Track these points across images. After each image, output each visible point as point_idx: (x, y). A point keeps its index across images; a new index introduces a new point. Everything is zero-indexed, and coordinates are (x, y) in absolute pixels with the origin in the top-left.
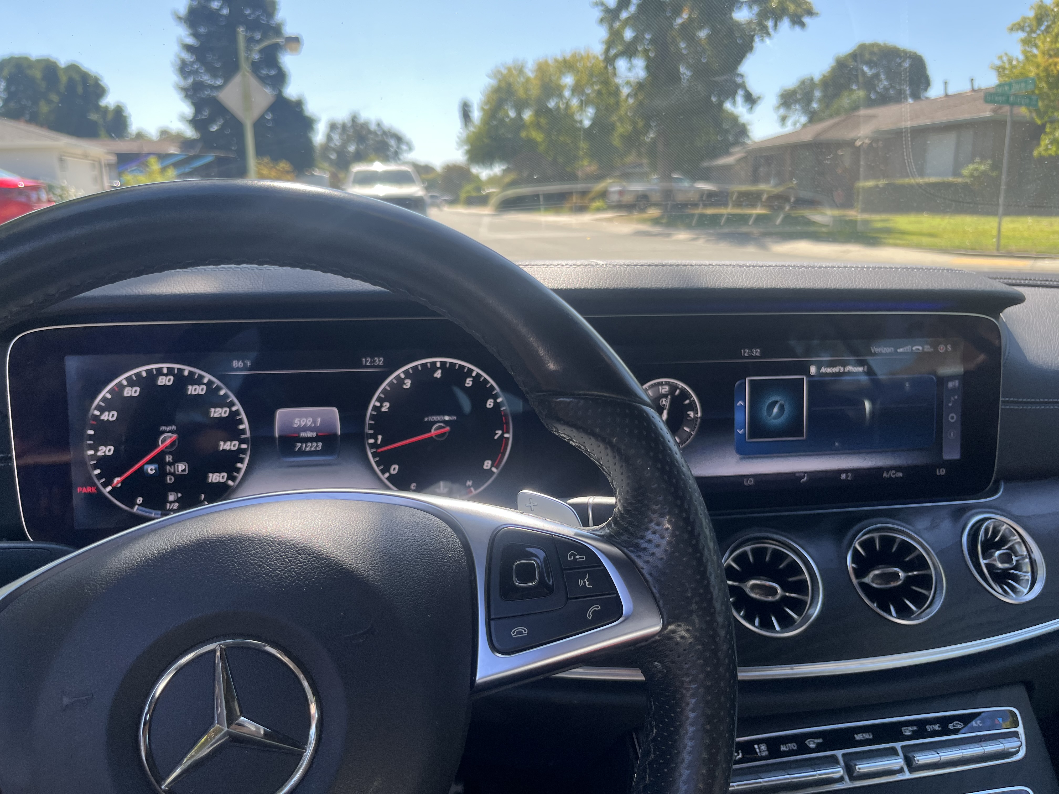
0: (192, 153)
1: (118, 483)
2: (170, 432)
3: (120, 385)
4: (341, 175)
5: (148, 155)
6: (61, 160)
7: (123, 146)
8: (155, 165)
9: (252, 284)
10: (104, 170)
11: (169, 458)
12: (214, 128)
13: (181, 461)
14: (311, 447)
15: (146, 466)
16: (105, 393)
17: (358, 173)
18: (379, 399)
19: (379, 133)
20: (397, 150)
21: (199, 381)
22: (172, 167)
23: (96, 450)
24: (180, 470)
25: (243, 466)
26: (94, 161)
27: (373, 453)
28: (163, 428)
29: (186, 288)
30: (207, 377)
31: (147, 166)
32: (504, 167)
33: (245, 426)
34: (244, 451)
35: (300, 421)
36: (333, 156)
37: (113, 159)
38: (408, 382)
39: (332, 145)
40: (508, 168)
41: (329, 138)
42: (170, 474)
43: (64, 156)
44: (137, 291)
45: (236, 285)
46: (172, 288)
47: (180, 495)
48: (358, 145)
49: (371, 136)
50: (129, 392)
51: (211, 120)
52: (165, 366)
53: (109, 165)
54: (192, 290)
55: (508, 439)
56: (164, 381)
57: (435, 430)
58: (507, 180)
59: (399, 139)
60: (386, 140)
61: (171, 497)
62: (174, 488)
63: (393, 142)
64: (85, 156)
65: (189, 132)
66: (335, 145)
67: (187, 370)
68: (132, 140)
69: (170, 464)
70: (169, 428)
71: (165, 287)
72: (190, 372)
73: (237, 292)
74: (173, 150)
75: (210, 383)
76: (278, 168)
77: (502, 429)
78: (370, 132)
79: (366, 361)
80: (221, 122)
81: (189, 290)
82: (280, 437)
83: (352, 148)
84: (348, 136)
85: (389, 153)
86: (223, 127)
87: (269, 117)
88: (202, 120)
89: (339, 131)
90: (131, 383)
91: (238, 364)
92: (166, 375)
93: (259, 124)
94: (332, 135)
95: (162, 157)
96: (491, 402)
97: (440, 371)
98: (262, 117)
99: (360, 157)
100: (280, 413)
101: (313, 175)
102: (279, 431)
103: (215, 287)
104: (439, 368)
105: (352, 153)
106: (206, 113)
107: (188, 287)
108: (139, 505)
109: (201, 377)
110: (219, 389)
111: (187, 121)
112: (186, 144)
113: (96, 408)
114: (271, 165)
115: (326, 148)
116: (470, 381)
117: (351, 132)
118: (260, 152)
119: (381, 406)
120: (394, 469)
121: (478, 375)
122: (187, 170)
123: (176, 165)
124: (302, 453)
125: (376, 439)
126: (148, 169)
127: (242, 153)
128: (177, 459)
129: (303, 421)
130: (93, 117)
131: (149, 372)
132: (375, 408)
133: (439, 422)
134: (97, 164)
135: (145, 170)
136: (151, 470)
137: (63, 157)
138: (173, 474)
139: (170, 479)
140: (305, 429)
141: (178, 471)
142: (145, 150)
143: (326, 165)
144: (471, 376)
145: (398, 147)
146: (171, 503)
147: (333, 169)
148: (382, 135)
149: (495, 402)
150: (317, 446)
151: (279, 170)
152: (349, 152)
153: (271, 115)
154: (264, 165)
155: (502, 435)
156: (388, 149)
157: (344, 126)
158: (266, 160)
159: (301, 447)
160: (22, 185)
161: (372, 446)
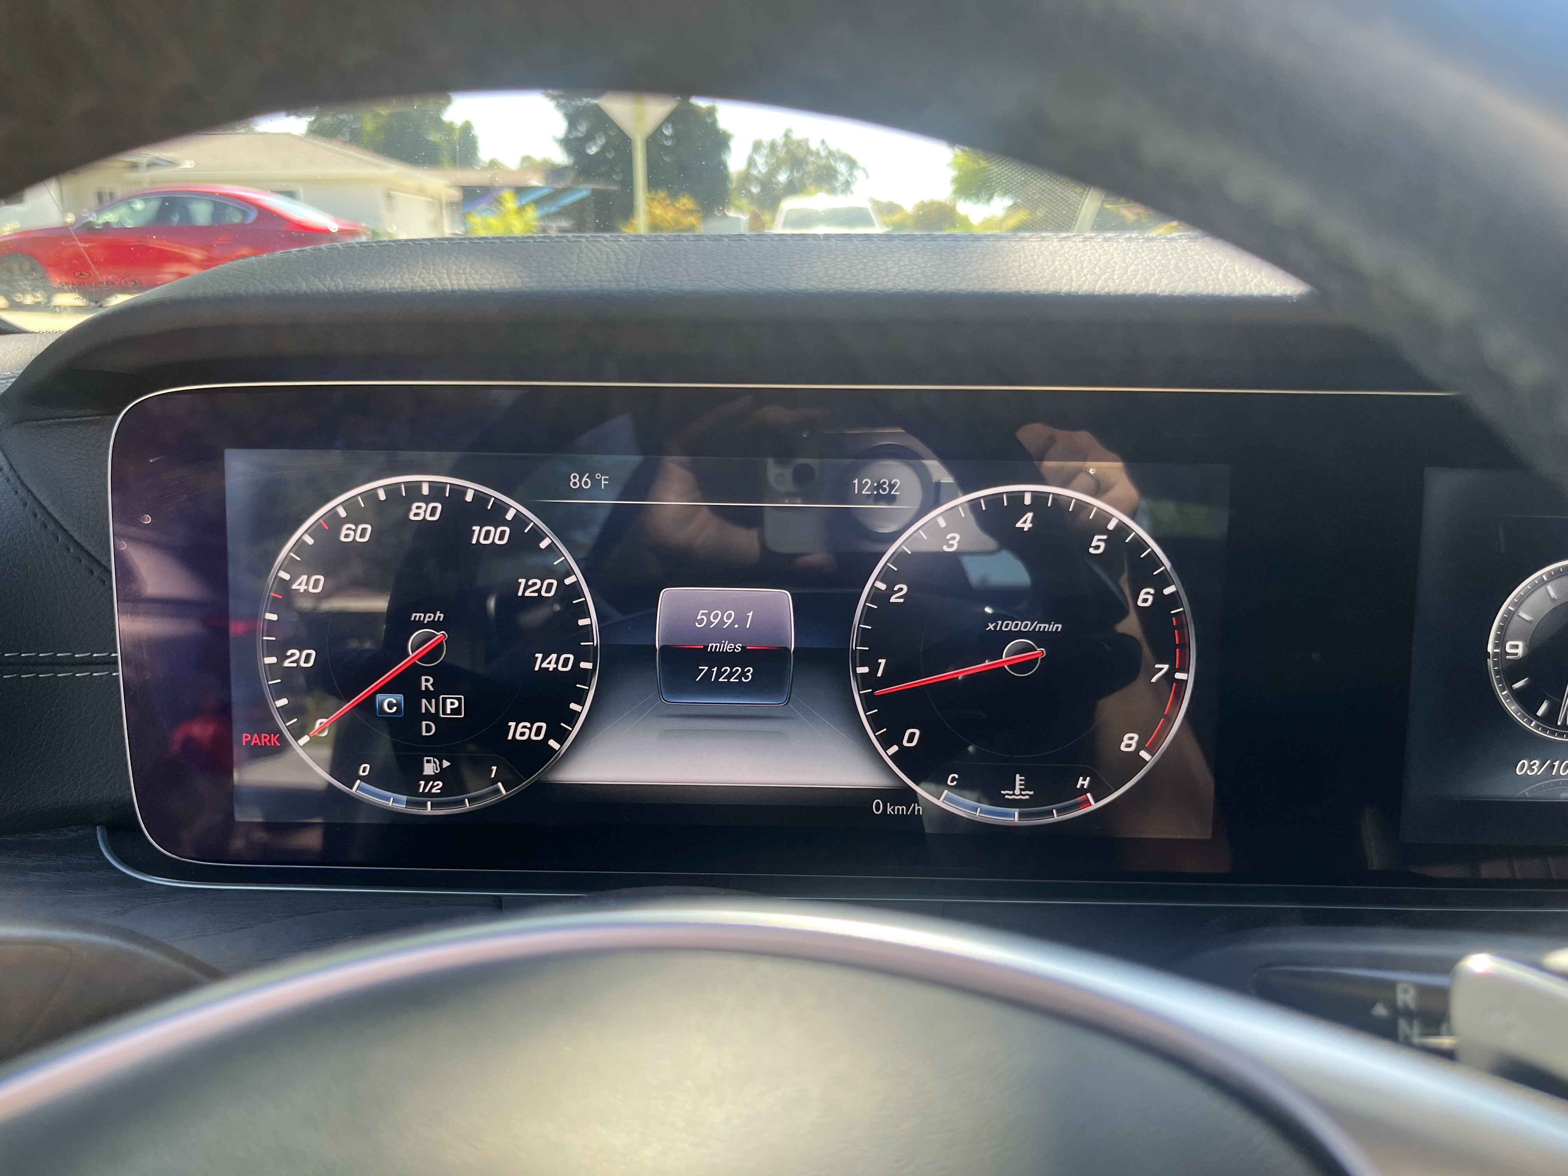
0: (560, 185)
1: (321, 730)
2: (432, 625)
3: (333, 518)
4: (766, 217)
5: (502, 188)
6: (389, 197)
7: (471, 177)
8: (510, 202)
9: (612, 272)
10: (445, 211)
11: (427, 683)
12: (593, 150)
13: (452, 691)
14: (730, 674)
15: (379, 697)
16: (303, 534)
17: (789, 212)
18: (886, 576)
19: (823, 153)
20: (849, 179)
21: (496, 515)
22: (533, 206)
23: (283, 657)
24: (449, 708)
25: (583, 710)
26: (432, 197)
27: (864, 698)
28: (416, 616)
29: (449, 278)
30: (514, 508)
31: (500, 203)
32: (1007, 202)
33: (591, 621)
34: (586, 676)
35: (708, 615)
36: (755, 190)
37: (456, 194)
38: (953, 538)
39: (755, 172)
40: (1015, 204)
41: (751, 163)
42: (428, 716)
43: (393, 190)
44: (333, 284)
45: (573, 273)
46: (417, 279)
47: (446, 764)
48: (792, 171)
49: (812, 159)
50: (349, 534)
51: (589, 137)
52: (425, 480)
53: (451, 204)
54: (463, 282)
55: (1184, 682)
56: (421, 511)
57: (1011, 653)
58: (1013, 222)
59: (852, 164)
60: (833, 164)
61: (429, 769)
62: (434, 748)
63: (842, 167)
64: (421, 191)
65: (560, 157)
66: (759, 172)
67: (472, 489)
68: (484, 169)
69: (428, 695)
70: (429, 618)
71: (399, 276)
72: (477, 494)
73: (573, 289)
74: (535, 181)
75: (519, 521)
76: (677, 205)
77: (1169, 659)
78: (809, 152)
79: (861, 487)
80: (601, 141)
81: (455, 282)
82: (663, 648)
83: (782, 177)
84: (778, 158)
85: (837, 184)
86: (604, 149)
87: (668, 132)
88: (578, 139)
89: (765, 152)
90: (355, 516)
91: (580, 481)
92: (427, 500)
93: (653, 141)
94: (754, 156)
95: (520, 191)
96: (1148, 593)
97: (1029, 515)
98: (658, 131)
99: (793, 189)
100: (665, 594)
101: (725, 216)
102: (662, 637)
103: (519, 277)
104: (1028, 509)
105: (783, 184)
106: (583, 129)
107: (453, 277)
108: (362, 779)
109: (501, 508)
110: (538, 535)
111: (557, 140)
112: (554, 172)
113: (282, 567)
114: (668, 202)
115: (746, 178)
116: (1099, 540)
117: (782, 153)
118: (653, 184)
119: (890, 592)
120: (912, 737)
121: (1121, 529)
122: (553, 209)
123: (539, 202)
124: (710, 687)
125: (875, 667)
126: (502, 208)
127: (628, 183)
128: (444, 686)
129: (715, 617)
130: (434, 137)
131: (391, 491)
132: (875, 595)
133: (1021, 634)
134: (437, 203)
135: (499, 209)
136: (390, 705)
137: (392, 192)
138: (434, 718)
139: (428, 729)
140: (720, 633)
141: (444, 713)
142: (499, 180)
143: (744, 202)
144: (1105, 531)
145: (851, 175)
146: (428, 779)
147: (754, 208)
148: (827, 158)
149: (1158, 596)
150: (744, 674)
151: (677, 209)
152: (778, 183)
153: (670, 130)
154: (658, 201)
155: (1170, 674)
156: (836, 179)
157: (773, 146)
158: (662, 194)
159: (709, 673)
160: (334, 227)
161: (865, 681)
